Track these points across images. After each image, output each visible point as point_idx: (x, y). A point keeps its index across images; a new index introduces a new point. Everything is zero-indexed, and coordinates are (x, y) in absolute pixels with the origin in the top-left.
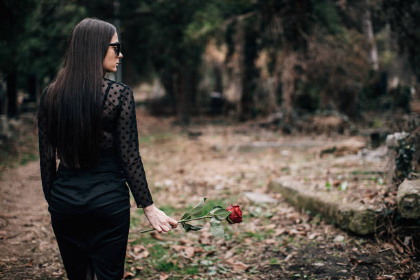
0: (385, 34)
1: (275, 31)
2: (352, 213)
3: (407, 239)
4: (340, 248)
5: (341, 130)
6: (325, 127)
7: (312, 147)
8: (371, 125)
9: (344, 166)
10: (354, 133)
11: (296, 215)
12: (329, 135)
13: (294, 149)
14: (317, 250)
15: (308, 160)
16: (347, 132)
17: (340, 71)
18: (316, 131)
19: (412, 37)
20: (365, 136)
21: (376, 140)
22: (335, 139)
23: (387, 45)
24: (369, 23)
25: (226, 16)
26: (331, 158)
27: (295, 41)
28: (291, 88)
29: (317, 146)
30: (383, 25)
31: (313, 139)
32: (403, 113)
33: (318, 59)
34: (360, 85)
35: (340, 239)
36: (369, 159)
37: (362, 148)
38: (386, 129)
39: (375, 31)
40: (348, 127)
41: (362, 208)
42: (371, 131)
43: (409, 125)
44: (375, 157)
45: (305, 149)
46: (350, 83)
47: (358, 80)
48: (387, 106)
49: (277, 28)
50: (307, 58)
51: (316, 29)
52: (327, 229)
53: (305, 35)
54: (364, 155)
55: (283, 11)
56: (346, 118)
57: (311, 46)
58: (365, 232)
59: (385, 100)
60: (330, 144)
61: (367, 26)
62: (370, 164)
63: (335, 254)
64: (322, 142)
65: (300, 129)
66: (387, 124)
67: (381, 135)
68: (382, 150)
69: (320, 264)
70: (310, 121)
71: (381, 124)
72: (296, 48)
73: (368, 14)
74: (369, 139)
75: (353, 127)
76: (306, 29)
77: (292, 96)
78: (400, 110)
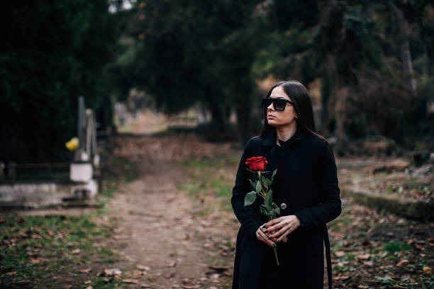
0: (423, 59)
1: (328, 67)
2: (409, 204)
4: (401, 226)
5: (388, 153)
6: (375, 150)
7: (365, 166)
8: (412, 148)
9: (395, 180)
10: (400, 156)
11: (367, 210)
12: (379, 157)
13: (350, 168)
14: (386, 227)
15: (364, 176)
16: (394, 154)
17: (386, 101)
18: (367, 154)
20: (409, 158)
21: (419, 161)
22: (384, 160)
23: (424, 69)
24: (408, 53)
25: (285, 55)
26: (383, 176)
27: (347, 75)
28: (344, 117)
29: (370, 166)
30: (421, 52)
31: (365, 160)
33: (368, 93)
34: (401, 112)
35: (401, 221)
36: (414, 175)
37: (407, 167)
38: (427, 151)
39: (413, 59)
40: (395, 149)
41: (415, 201)
42: (413, 153)
44: (420, 174)
45: (359, 168)
46: (393, 110)
47: (400, 107)
48: (427, 131)
49: (331, 64)
50: (358, 91)
52: (391, 217)
53: (355, 71)
54: (411, 172)
55: (335, 50)
56: (393, 142)
57: (361, 80)
58: (418, 216)
59: (424, 125)
60: (380, 164)
61: (406, 57)
62: (416, 179)
63: (399, 229)
64: (373, 162)
65: (352, 153)
66: (426, 147)
67: (423, 157)
68: (425, 168)
69: (390, 234)
70: (360, 146)
71: (421, 148)
72: (347, 83)
73: (407, 44)
74: (413, 159)
75: (398, 149)
77: (345, 125)
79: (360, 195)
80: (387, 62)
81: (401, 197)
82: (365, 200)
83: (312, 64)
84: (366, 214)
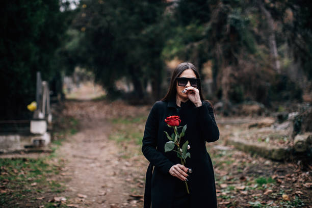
0: (285, 47)
1: (217, 52)
2: (273, 150)
3: (299, 162)
4: (268, 166)
5: (260, 113)
6: (250, 112)
7: (243, 123)
8: (277, 110)
9: (264, 133)
10: (268, 115)
11: (244, 154)
12: (253, 116)
13: (232, 124)
14: (257, 167)
15: (242, 130)
16: (264, 114)
17: (258, 76)
18: (245, 114)
19: (302, 51)
20: (274, 117)
21: (281, 119)
22: (256, 119)
23: (286, 54)
24: (274, 42)
25: (186, 43)
26: (255, 130)
27: (230, 59)
28: (228, 88)
29: (246, 123)
30: (283, 42)
31: (243, 118)
32: (297, 102)
33: (245, 71)
34: (269, 84)
35: (268, 162)
36: (278, 129)
37: (273, 124)
38: (287, 112)
39: (278, 46)
40: (264, 111)
41: (277, 148)
42: (278, 114)
43: (300, 109)
44: (281, 128)
45: (239, 125)
46: (263, 83)
47: (268, 81)
48: (287, 98)
49: (219, 50)
50: (238, 69)
51: (242, 50)
52: (261, 159)
53: (236, 55)
54: (275, 127)
55: (222, 40)
56: (262, 106)
57: (241, 62)
58: (279, 158)
59: (285, 94)
60: (254, 122)
61: (272, 45)
62: (279, 132)
63: (266, 168)
64: (249, 120)
65: (234, 113)
66: (287, 110)
67: (284, 116)
68: (285, 124)
69: (260, 171)
70: (240, 108)
71: (283, 110)
72: (230, 63)
73: (273, 36)
74: (276, 118)
75: (267, 111)
76: (236, 51)
77: (229, 93)
78: (295, 101)
79: (239, 144)
80: (259, 49)
81: (268, 145)
82: (242, 147)
83: (206, 50)
84: (243, 157)
